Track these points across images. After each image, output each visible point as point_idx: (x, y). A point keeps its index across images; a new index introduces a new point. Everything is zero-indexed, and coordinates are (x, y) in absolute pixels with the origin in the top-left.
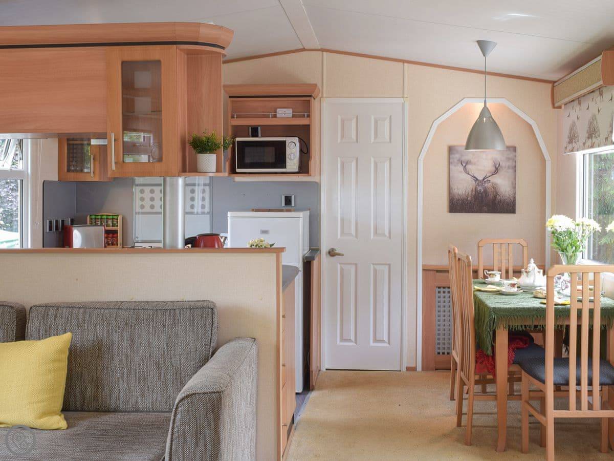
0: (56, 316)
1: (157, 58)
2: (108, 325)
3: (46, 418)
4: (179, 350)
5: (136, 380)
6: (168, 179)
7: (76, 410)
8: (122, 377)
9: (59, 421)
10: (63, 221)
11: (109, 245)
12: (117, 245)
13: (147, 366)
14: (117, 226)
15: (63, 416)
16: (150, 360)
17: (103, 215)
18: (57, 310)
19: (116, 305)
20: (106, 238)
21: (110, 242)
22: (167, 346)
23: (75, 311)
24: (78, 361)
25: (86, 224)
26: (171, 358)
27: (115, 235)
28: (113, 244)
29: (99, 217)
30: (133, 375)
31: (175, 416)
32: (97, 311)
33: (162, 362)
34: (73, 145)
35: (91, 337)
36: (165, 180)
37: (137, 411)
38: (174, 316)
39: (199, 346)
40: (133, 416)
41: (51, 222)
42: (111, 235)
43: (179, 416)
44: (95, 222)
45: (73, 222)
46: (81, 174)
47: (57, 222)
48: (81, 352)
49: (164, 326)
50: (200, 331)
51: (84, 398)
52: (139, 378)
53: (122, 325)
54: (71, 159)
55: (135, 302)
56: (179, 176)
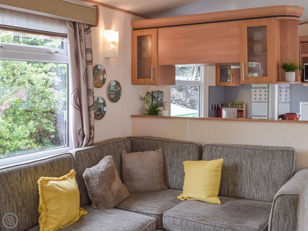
0: (216, 150)
1: (264, 24)
2: (240, 155)
3: (211, 198)
4: (275, 171)
5: (253, 184)
6: (270, 85)
7: (225, 196)
8: (247, 182)
9: (217, 200)
10: (218, 105)
11: (239, 117)
12: (243, 117)
13: (259, 178)
14: (243, 108)
15: (219, 198)
16: (261, 175)
17: (236, 103)
18: (217, 147)
19: (244, 147)
20: (238, 113)
21: (240, 116)
22: (269, 169)
23: (225, 148)
24: (226, 172)
25: (229, 107)
26: (271, 175)
27: (242, 113)
28: (241, 117)
29: (235, 103)
30: (252, 181)
31: (274, 204)
32: (235, 149)
33: (266, 176)
34: (223, 68)
35: (232, 161)
36: (268, 86)
37: (254, 200)
38: (273, 154)
39: (286, 170)
40: (252, 202)
41: (212, 105)
42: (240, 112)
43: (276, 205)
44: (233, 106)
45: (222, 106)
46: (226, 83)
47: (215, 105)
48: (227, 168)
49: (268, 158)
50: (286, 163)
51: (228, 191)
52: (255, 183)
53: (247, 157)
54: (222, 76)
55: (253, 146)
56: (276, 83)
